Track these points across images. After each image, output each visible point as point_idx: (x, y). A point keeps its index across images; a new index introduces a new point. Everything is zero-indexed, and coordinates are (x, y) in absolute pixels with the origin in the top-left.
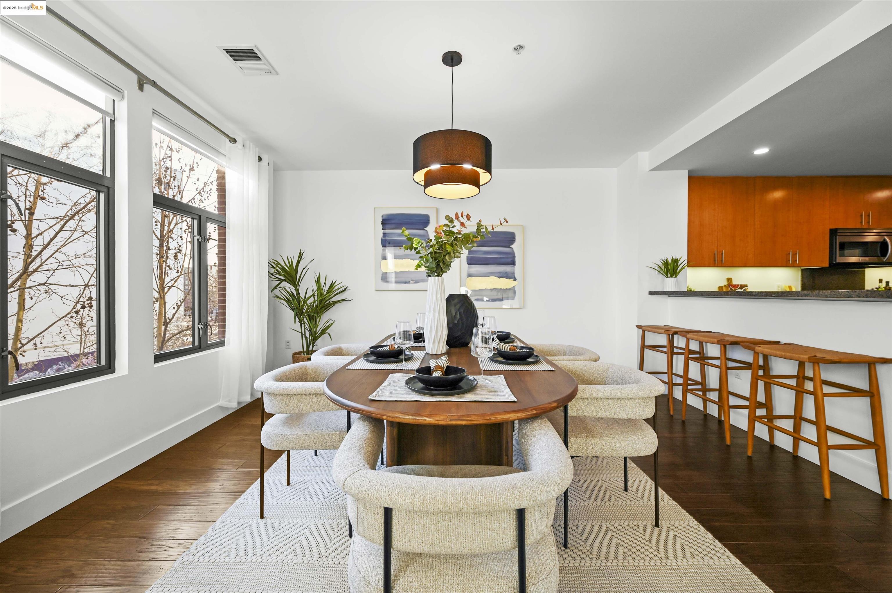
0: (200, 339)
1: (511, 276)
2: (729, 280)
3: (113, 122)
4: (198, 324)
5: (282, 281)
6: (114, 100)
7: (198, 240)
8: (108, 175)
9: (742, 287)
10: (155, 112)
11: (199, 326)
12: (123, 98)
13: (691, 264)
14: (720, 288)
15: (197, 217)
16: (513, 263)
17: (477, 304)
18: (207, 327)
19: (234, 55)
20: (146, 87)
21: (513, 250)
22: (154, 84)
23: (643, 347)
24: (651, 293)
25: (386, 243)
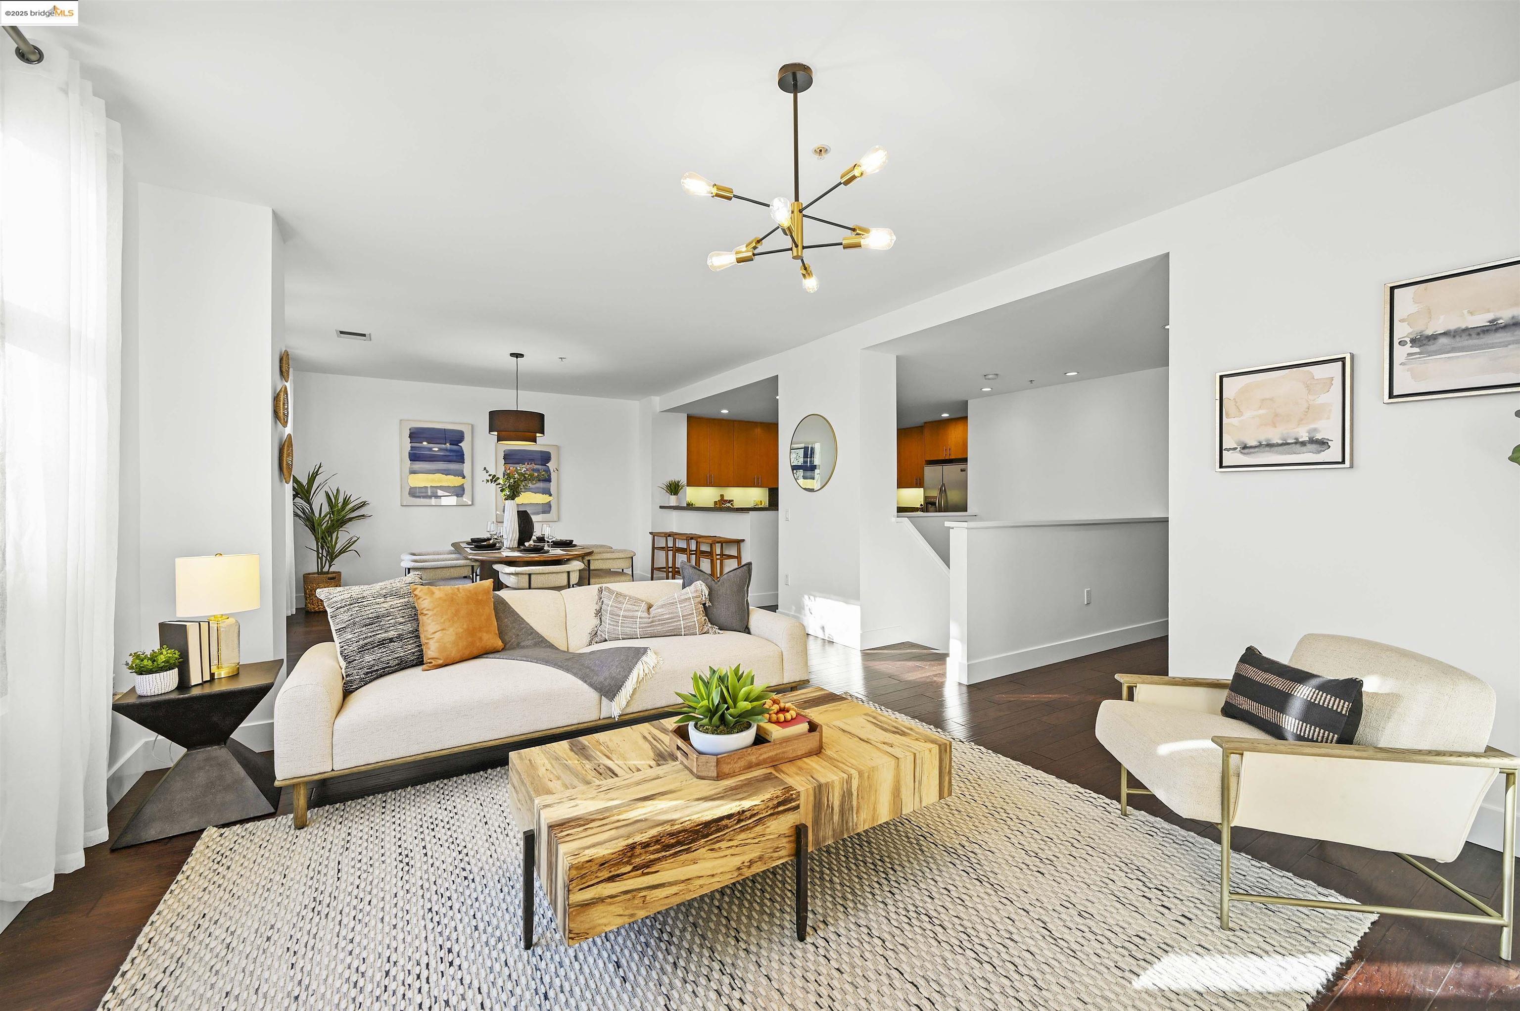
1: (548, 492)
2: (722, 496)
9: (730, 501)
13: (689, 484)
14: (715, 503)
16: (549, 480)
17: (534, 518)
23: (654, 548)
24: (661, 507)
25: (414, 457)
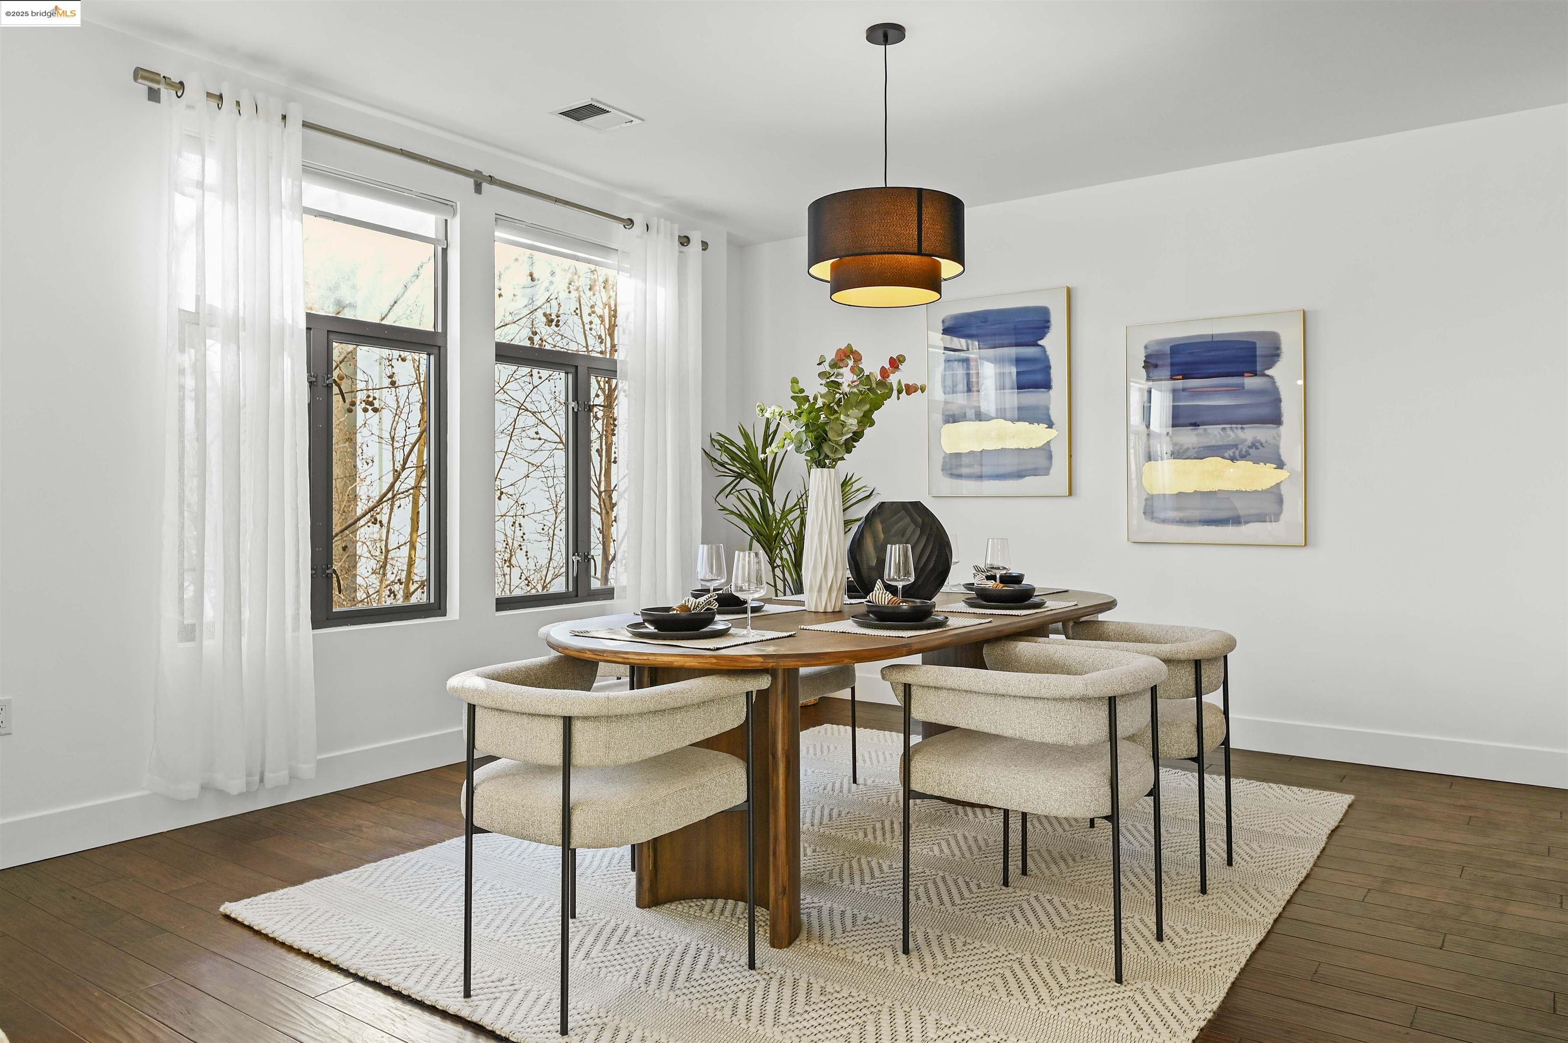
0: (576, 579)
1: (1271, 456)
3: (445, 251)
4: (574, 555)
5: (740, 476)
6: (446, 221)
7: (573, 408)
8: (440, 330)
10: (499, 218)
11: (574, 557)
12: (454, 214)
15: (573, 370)
16: (1276, 420)
18: (589, 560)
19: (576, 115)
20: (485, 186)
21: (1274, 383)
22: (492, 180)
